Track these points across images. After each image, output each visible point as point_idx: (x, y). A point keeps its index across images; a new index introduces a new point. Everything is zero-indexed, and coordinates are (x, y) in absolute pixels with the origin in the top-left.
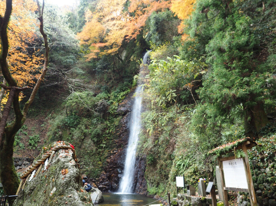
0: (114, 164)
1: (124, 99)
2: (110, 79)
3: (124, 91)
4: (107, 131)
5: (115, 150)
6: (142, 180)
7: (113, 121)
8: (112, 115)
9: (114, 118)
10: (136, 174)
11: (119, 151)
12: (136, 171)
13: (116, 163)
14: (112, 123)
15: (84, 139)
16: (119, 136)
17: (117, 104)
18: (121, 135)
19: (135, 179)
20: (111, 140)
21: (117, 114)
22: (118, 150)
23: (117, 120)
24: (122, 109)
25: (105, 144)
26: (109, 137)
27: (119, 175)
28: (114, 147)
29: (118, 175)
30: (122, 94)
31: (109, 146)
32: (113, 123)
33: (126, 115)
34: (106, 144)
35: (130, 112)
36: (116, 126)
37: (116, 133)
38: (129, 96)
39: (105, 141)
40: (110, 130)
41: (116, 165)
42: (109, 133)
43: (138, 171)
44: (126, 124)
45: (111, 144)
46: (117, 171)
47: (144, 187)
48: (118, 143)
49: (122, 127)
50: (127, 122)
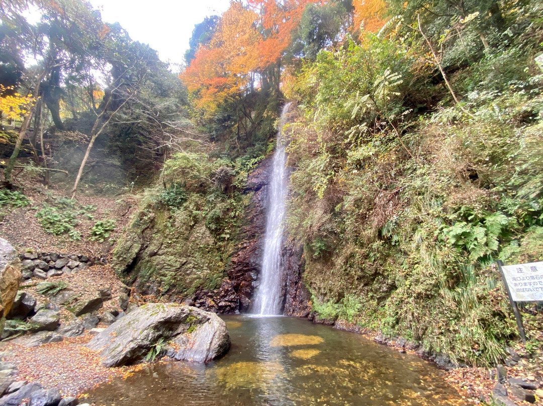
0: (245, 265)
1: (257, 168)
2: (234, 148)
3: (255, 158)
4: (232, 214)
5: (246, 243)
6: (296, 290)
7: (240, 199)
8: (239, 190)
9: (242, 194)
10: (283, 280)
11: (252, 243)
12: (284, 274)
13: (248, 263)
14: (239, 202)
15: (194, 225)
16: (252, 221)
17: (246, 174)
18: (253, 219)
19: (283, 289)
20: (239, 227)
21: (247, 189)
22: (249, 242)
23: (246, 198)
24: (254, 181)
25: (228, 233)
26: (235, 222)
27: (253, 283)
28: (244, 238)
29: (251, 283)
30: (253, 160)
31: (236, 238)
32: (241, 202)
33: (261, 189)
34: (230, 234)
35: (267, 184)
36: (245, 207)
37: (246, 216)
38: (266, 163)
39: (229, 229)
40: (236, 211)
41: (248, 266)
42: (235, 217)
43: (287, 274)
44: (261, 202)
45: (238, 234)
46: (250, 276)
47: (301, 302)
48: (249, 231)
49: (255, 207)
50: (262, 200)
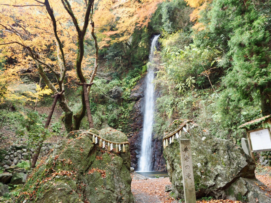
0: (132, 146)
1: (136, 85)
2: (119, 65)
3: (134, 77)
4: (123, 116)
5: (131, 134)
6: (160, 159)
7: (127, 107)
8: (126, 101)
9: (128, 103)
10: (153, 154)
11: (135, 134)
12: (153, 151)
13: (133, 145)
14: (126, 108)
15: (101, 124)
16: (134, 120)
17: (129, 90)
18: (135, 119)
19: (153, 159)
20: (127, 124)
21: (131, 100)
22: (133, 133)
23: (130, 106)
24: (135, 94)
25: (121, 128)
26: (124, 121)
27: (137, 156)
28: (130, 131)
29: (136, 156)
30: (134, 80)
31: (125, 130)
32: (127, 108)
33: (139, 100)
34: (122, 128)
35: (143, 97)
36: (130, 111)
37: (131, 117)
38: (142, 82)
39: (121, 125)
40: (124, 115)
41: (134, 147)
42: (124, 118)
43: (155, 151)
44: (139, 109)
45: (126, 128)
46: (135, 153)
47: (162, 165)
48: (133, 127)
49: (136, 112)
50: (140, 107)
